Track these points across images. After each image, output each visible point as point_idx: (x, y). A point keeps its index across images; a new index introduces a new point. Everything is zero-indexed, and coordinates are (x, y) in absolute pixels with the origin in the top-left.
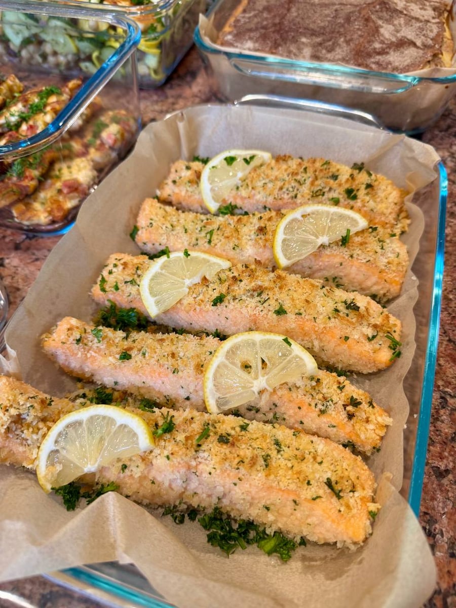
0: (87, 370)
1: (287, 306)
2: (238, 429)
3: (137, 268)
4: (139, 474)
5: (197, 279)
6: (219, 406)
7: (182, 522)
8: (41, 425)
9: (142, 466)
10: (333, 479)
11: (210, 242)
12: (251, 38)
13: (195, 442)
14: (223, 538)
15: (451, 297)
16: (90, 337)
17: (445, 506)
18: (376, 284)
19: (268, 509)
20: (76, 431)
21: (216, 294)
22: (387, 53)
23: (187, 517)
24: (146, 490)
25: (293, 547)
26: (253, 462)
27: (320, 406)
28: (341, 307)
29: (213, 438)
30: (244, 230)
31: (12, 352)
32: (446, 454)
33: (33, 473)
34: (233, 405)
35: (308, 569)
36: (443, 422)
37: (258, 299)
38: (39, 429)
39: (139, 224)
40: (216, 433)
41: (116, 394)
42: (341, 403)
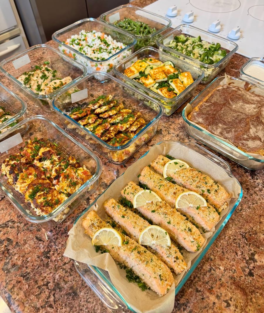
0: (112, 215)
1: (172, 222)
2: (143, 252)
3: (135, 190)
4: (116, 251)
5: (150, 202)
6: (142, 242)
7: (121, 268)
8: (97, 228)
9: (117, 249)
10: (162, 275)
11: (159, 189)
12: (202, 117)
13: (132, 250)
14: (130, 277)
15: (231, 237)
16: (117, 207)
17: (194, 300)
18: (204, 224)
19: (143, 275)
20: (105, 233)
21: (153, 209)
22: (248, 140)
23: (123, 268)
24: (116, 256)
25: (146, 289)
26: (144, 261)
27: (168, 255)
28: (187, 229)
29: (136, 251)
30: (171, 190)
31: (97, 206)
32: (202, 286)
33: (91, 239)
34: (145, 244)
35: (147, 295)
36: (206, 276)
37: (165, 216)
38: (96, 228)
39: (141, 174)
40: (137, 250)
41: (117, 225)
42: (174, 256)
